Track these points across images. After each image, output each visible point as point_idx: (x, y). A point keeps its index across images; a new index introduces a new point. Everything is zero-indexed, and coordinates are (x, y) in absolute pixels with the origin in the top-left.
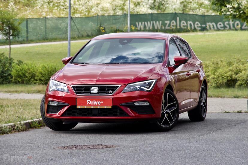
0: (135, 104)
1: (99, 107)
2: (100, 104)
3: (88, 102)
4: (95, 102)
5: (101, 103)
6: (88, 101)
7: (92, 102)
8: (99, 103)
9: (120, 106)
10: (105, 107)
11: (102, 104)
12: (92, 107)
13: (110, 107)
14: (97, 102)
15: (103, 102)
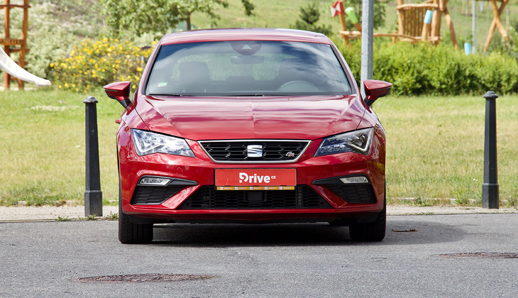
0: (342, 180)
1: (266, 188)
2: (269, 182)
3: (242, 178)
4: (258, 177)
5: (271, 180)
6: (241, 174)
7: (251, 177)
8: (267, 179)
9: (313, 186)
10: (281, 188)
11: (272, 182)
12: (251, 188)
14: (262, 177)
15: (275, 177)
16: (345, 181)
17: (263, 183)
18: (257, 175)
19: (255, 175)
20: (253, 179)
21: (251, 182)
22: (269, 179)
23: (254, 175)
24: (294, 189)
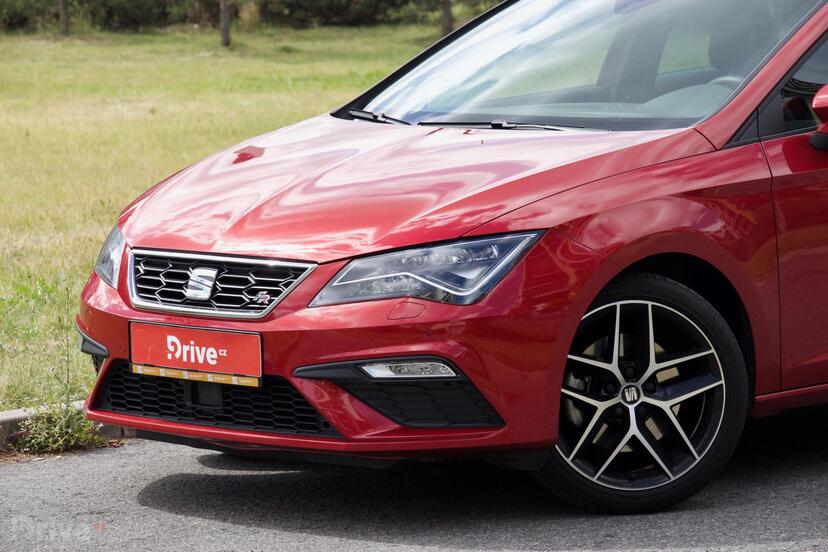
0: (365, 369)
1: (210, 378)
2: (214, 363)
3: (171, 348)
4: (197, 348)
5: (219, 359)
6: (171, 339)
7: (186, 348)
8: (210, 355)
9: (294, 380)
10: (235, 381)
11: (221, 364)
12: (186, 375)
13: (253, 382)
14: (204, 349)
15: (225, 351)
16: (379, 372)
17: (205, 367)
18: (195, 345)
19: (192, 343)
20: (189, 353)
21: (185, 359)
22: (215, 356)
23: (190, 345)
24: (256, 385)
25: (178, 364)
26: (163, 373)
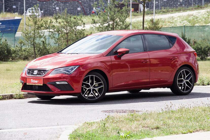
0: (56, 83)
1: (37, 85)
3: (32, 81)
7: (34, 81)
9: (47, 84)
10: (40, 85)
11: (38, 83)
12: (33, 84)
13: (42, 85)
14: (36, 81)
15: (38, 81)
16: (58, 83)
17: (36, 83)
25: (33, 83)
26: (31, 84)
